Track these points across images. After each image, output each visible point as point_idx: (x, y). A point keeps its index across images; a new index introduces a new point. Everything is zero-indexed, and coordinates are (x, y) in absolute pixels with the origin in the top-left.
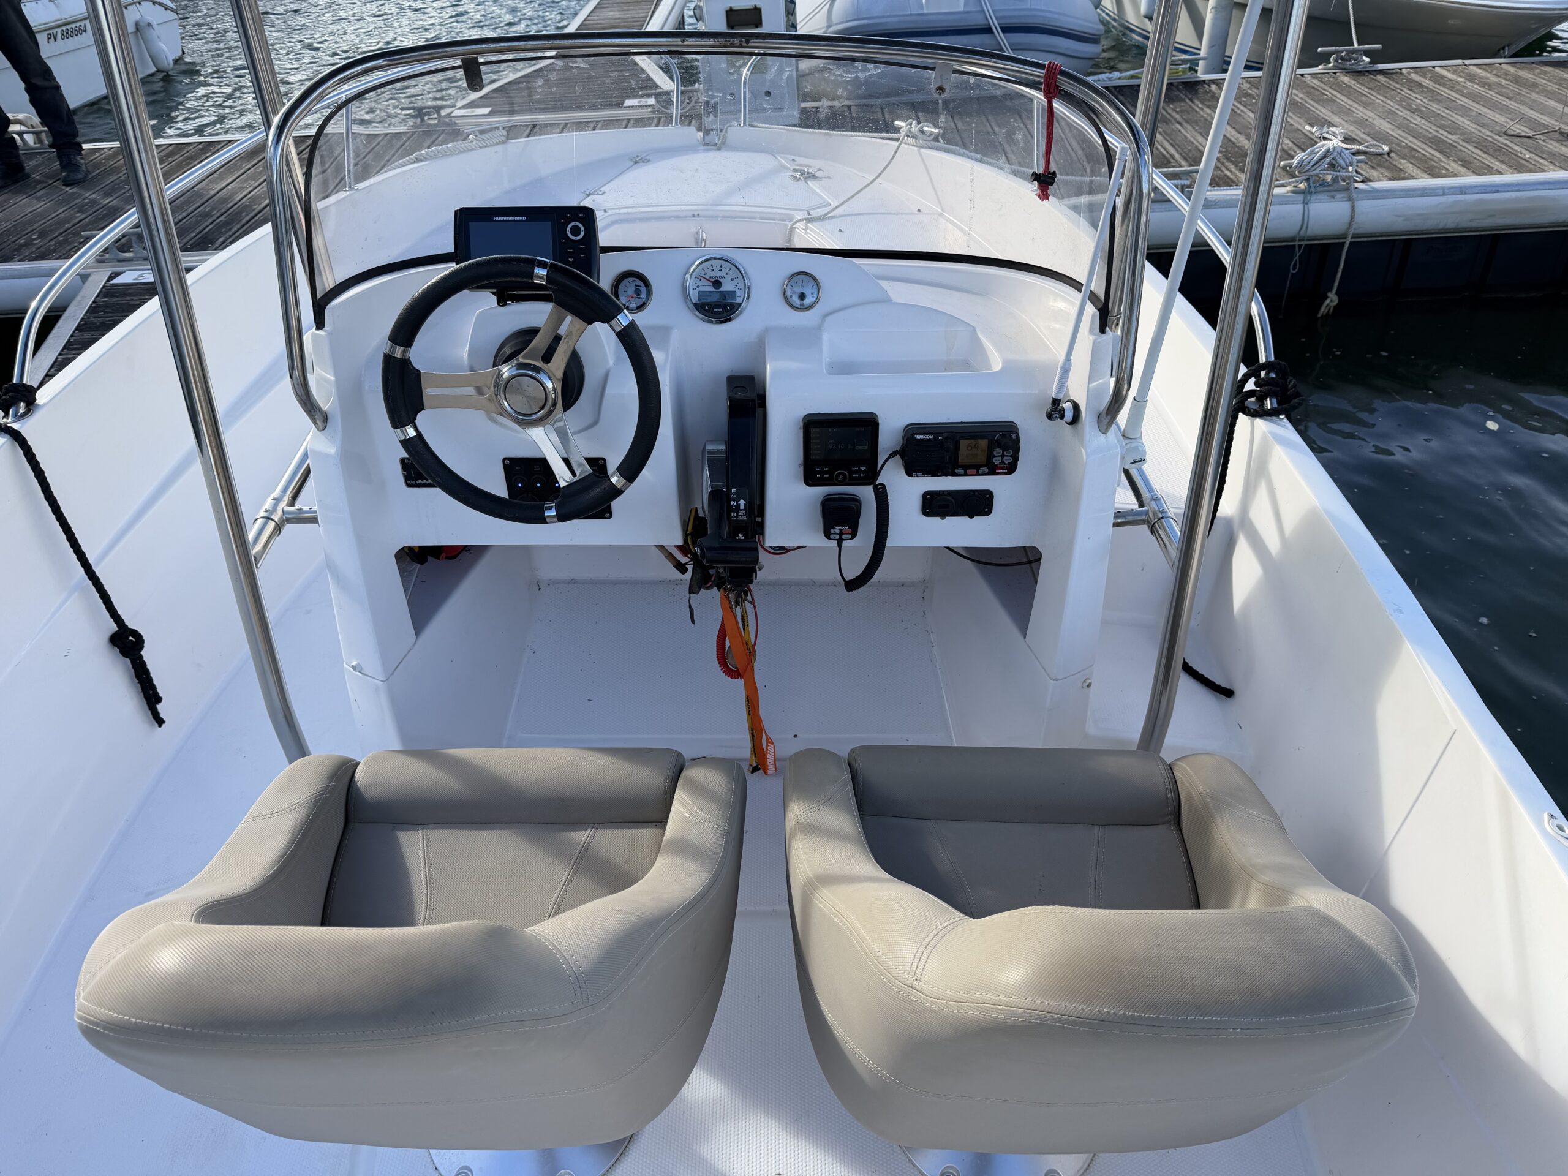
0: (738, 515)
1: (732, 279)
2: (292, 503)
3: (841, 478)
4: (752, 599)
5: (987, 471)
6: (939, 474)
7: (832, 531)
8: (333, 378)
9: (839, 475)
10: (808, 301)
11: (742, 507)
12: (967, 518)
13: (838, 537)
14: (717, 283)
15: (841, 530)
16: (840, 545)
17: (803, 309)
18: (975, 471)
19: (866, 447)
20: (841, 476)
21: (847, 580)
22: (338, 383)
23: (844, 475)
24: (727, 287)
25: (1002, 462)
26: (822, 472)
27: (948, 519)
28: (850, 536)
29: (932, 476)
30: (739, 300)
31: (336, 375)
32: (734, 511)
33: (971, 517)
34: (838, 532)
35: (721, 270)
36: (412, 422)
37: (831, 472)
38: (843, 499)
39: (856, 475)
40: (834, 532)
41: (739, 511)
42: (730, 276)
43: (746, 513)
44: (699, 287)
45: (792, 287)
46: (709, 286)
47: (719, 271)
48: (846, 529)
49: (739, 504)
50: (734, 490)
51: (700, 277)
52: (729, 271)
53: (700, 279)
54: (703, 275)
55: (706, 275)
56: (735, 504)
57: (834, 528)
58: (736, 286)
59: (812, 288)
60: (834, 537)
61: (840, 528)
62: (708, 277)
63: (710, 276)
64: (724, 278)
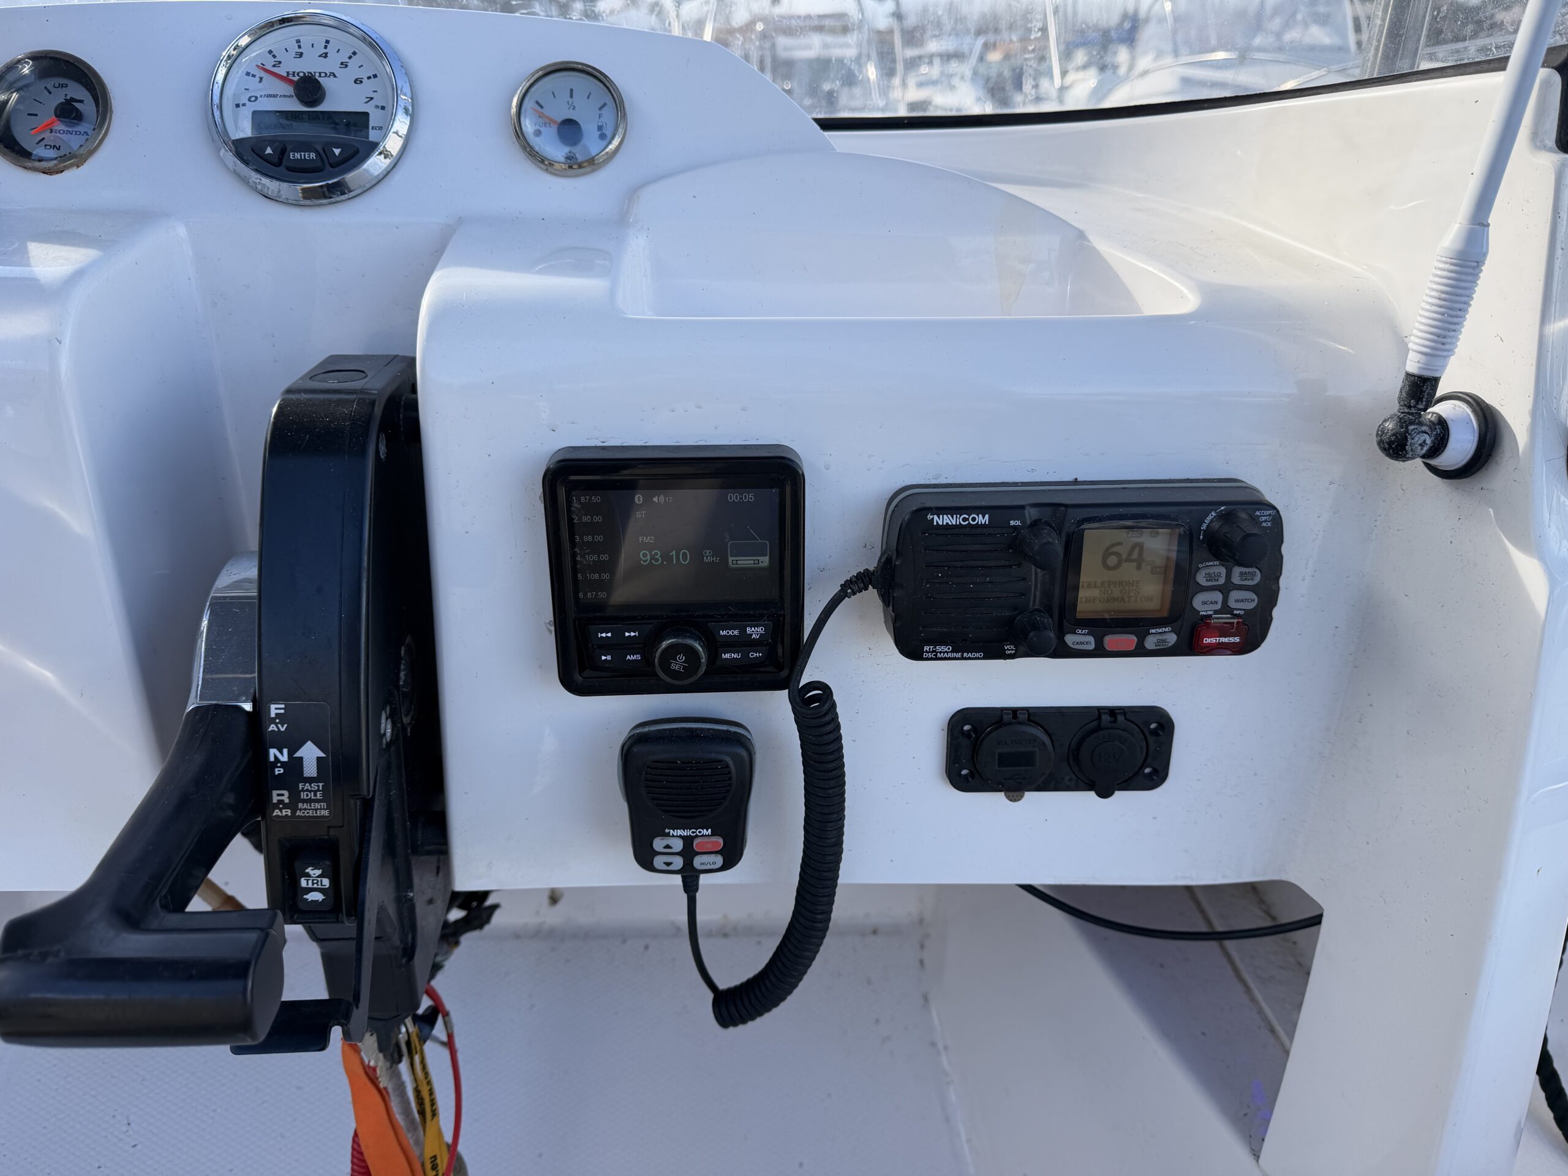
0: (295, 798)
1: (358, 81)
3: (679, 663)
4: (450, 1036)
5: (1172, 639)
6: (1010, 649)
7: (658, 844)
9: (672, 651)
10: (591, 144)
11: (310, 769)
12: (1092, 794)
13: (678, 862)
14: (312, 91)
15: (688, 840)
16: (691, 886)
17: (576, 166)
18: (1129, 640)
19: (765, 561)
20: (681, 658)
21: (722, 985)
23: (691, 652)
24: (340, 99)
25: (1226, 609)
26: (618, 646)
27: (1032, 799)
28: (719, 860)
29: (987, 657)
30: (374, 134)
32: (280, 783)
33: (1105, 793)
34: (678, 845)
35: (326, 55)
37: (646, 646)
38: (692, 736)
39: (735, 656)
40: (668, 847)
41: (301, 786)
42: (353, 72)
43: (325, 790)
44: (256, 98)
45: (542, 107)
46: (285, 96)
47: (320, 56)
48: (706, 840)
49: (301, 759)
50: (276, 709)
51: (260, 73)
52: (350, 58)
53: (261, 79)
54: (269, 67)
55: (274, 66)
56: (284, 758)
57: (668, 835)
58: (372, 99)
59: (600, 109)
60: (668, 864)
61: (685, 833)
62: (288, 73)
63: (291, 71)
64: (335, 76)
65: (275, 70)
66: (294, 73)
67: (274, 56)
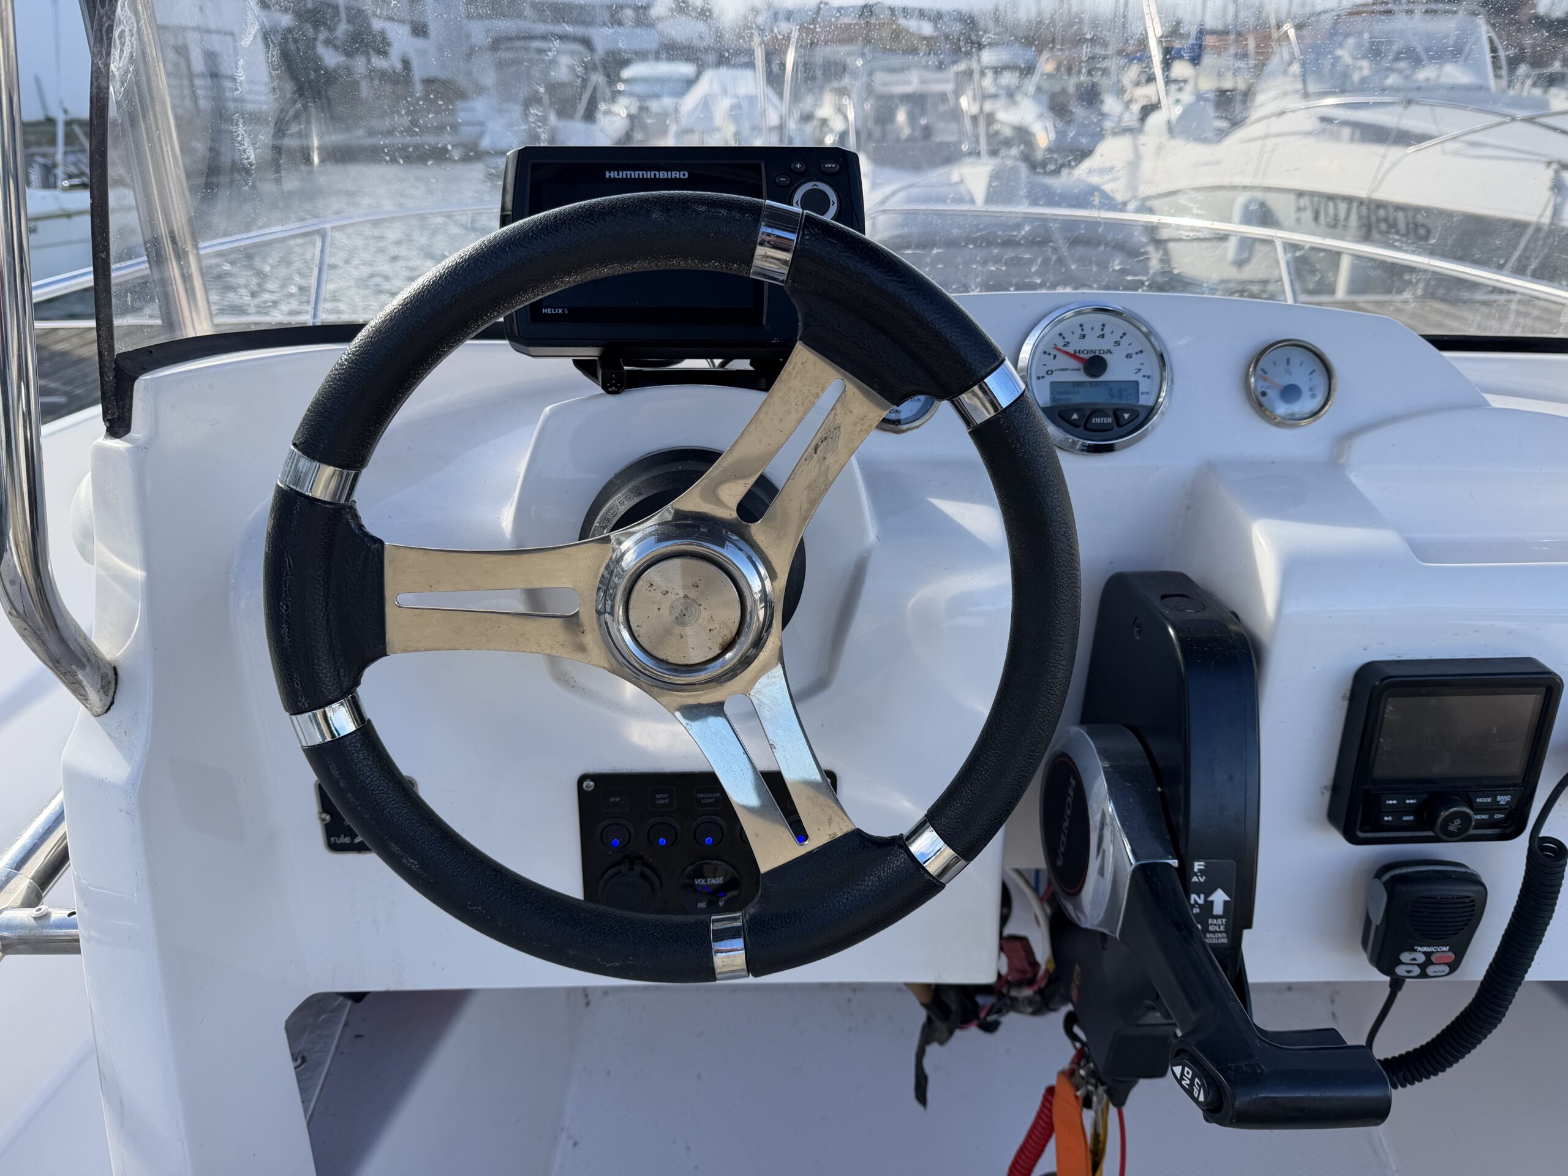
1: (1129, 356)
2: (33, 899)
3: (1455, 826)
7: (1403, 957)
8: (139, 574)
9: (1451, 817)
10: (1306, 404)
11: (1218, 909)
13: (1416, 970)
14: (1095, 364)
15: (1428, 955)
16: (1396, 984)
17: (1293, 421)
20: (1458, 822)
22: (153, 590)
23: (1465, 817)
24: (1118, 370)
26: (1399, 810)
28: (1444, 969)
30: (1145, 400)
31: (148, 564)
34: (1420, 958)
35: (1103, 336)
36: (347, 692)
39: (1484, 817)
40: (1414, 959)
41: (1210, 921)
42: (1124, 349)
43: (1227, 926)
44: (1052, 372)
45: (1266, 373)
46: (1074, 370)
47: (1099, 337)
48: (1444, 954)
49: (1212, 902)
50: (1199, 865)
51: (1054, 352)
52: (1121, 337)
53: (1055, 356)
54: (1060, 346)
55: (1064, 346)
56: (1201, 901)
57: (1416, 951)
58: (1140, 370)
59: (1311, 373)
60: (1408, 972)
61: (1426, 949)
62: (1075, 351)
63: (1078, 349)
64: (1111, 353)
65: (1065, 349)
66: (1079, 351)
67: (1064, 338)
